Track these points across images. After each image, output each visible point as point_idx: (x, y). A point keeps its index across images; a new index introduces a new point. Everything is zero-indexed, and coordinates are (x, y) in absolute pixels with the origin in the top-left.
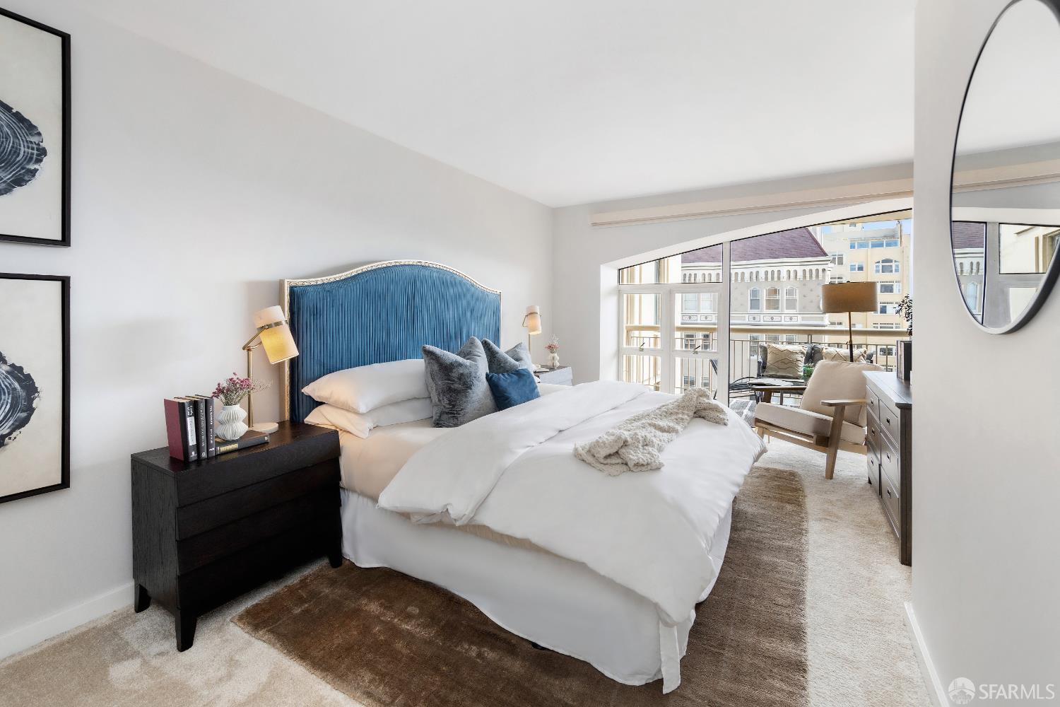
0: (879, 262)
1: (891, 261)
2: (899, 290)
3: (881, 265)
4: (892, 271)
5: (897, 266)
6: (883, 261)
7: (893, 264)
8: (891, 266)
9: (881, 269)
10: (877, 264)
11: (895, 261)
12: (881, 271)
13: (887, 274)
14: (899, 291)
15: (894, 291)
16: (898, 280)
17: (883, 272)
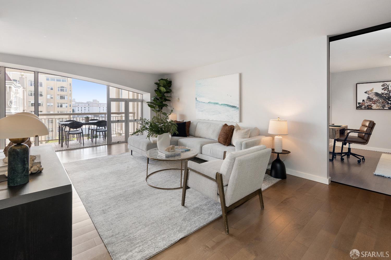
0: (59, 87)
3: (60, 88)
4: (64, 91)
5: (66, 89)
6: (61, 87)
7: (65, 89)
9: (60, 90)
11: (65, 88)
15: (65, 99)
16: (67, 94)
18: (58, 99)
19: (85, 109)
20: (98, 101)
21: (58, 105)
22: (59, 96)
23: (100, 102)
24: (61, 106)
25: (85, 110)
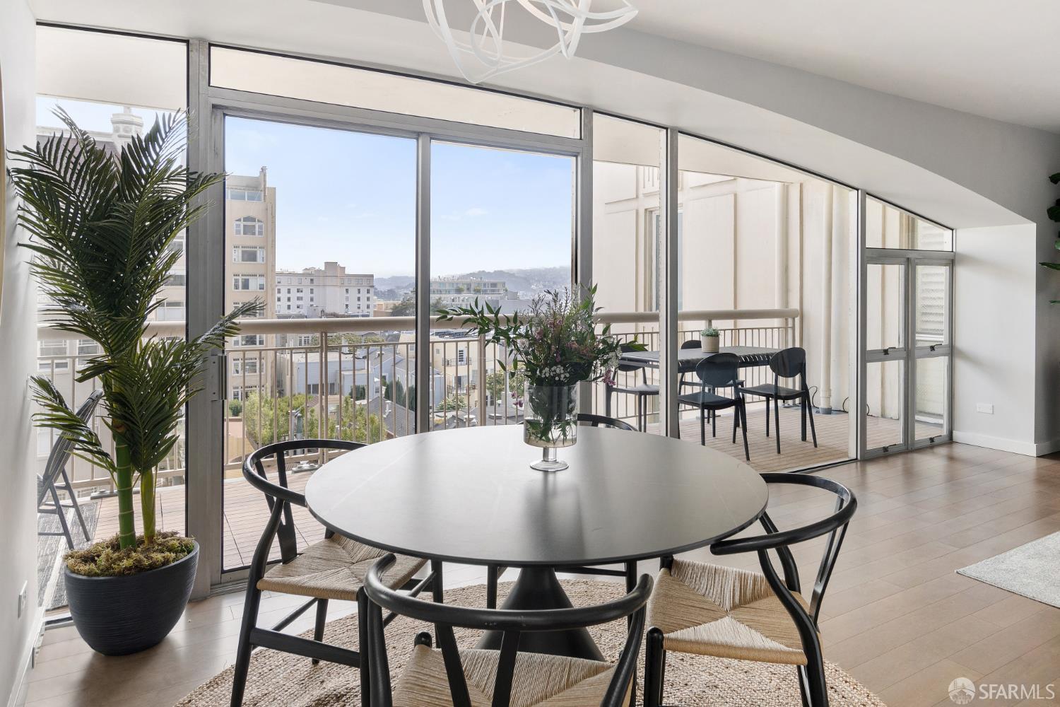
0: (239, 220)
1: (253, 220)
2: (263, 258)
3: (242, 224)
4: (254, 234)
5: (260, 227)
6: (246, 219)
7: (257, 225)
8: (254, 226)
9: (242, 229)
10: (238, 223)
11: (259, 221)
12: (242, 232)
13: (249, 236)
14: (263, 261)
15: (258, 259)
17: (245, 233)
18: (235, 259)
19: (300, 295)
20: (342, 266)
21: (236, 281)
22: (240, 250)
23: (348, 272)
24: (246, 286)
25: (299, 299)
